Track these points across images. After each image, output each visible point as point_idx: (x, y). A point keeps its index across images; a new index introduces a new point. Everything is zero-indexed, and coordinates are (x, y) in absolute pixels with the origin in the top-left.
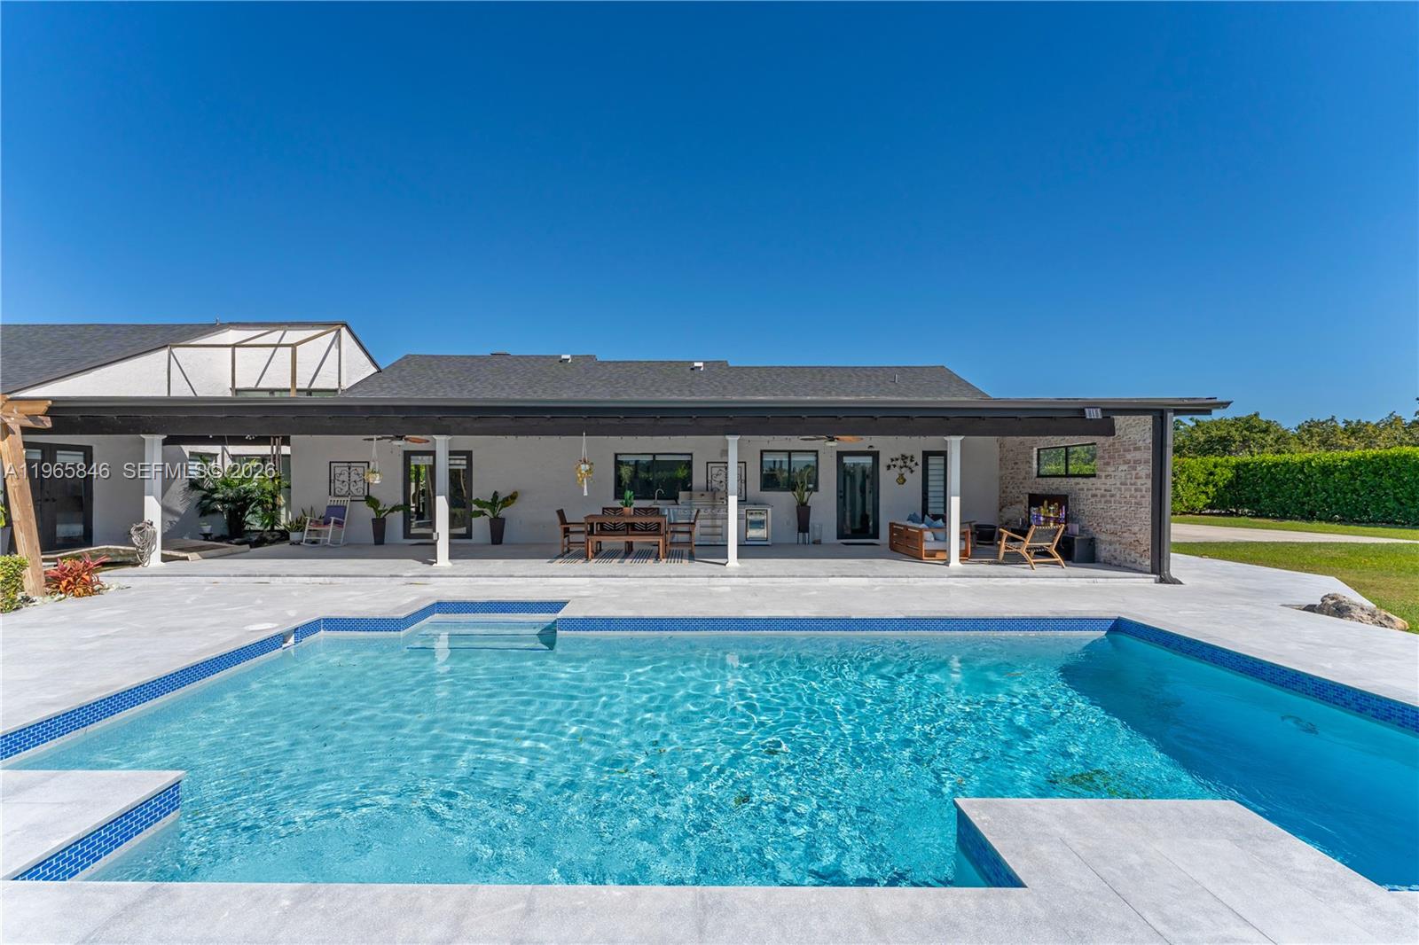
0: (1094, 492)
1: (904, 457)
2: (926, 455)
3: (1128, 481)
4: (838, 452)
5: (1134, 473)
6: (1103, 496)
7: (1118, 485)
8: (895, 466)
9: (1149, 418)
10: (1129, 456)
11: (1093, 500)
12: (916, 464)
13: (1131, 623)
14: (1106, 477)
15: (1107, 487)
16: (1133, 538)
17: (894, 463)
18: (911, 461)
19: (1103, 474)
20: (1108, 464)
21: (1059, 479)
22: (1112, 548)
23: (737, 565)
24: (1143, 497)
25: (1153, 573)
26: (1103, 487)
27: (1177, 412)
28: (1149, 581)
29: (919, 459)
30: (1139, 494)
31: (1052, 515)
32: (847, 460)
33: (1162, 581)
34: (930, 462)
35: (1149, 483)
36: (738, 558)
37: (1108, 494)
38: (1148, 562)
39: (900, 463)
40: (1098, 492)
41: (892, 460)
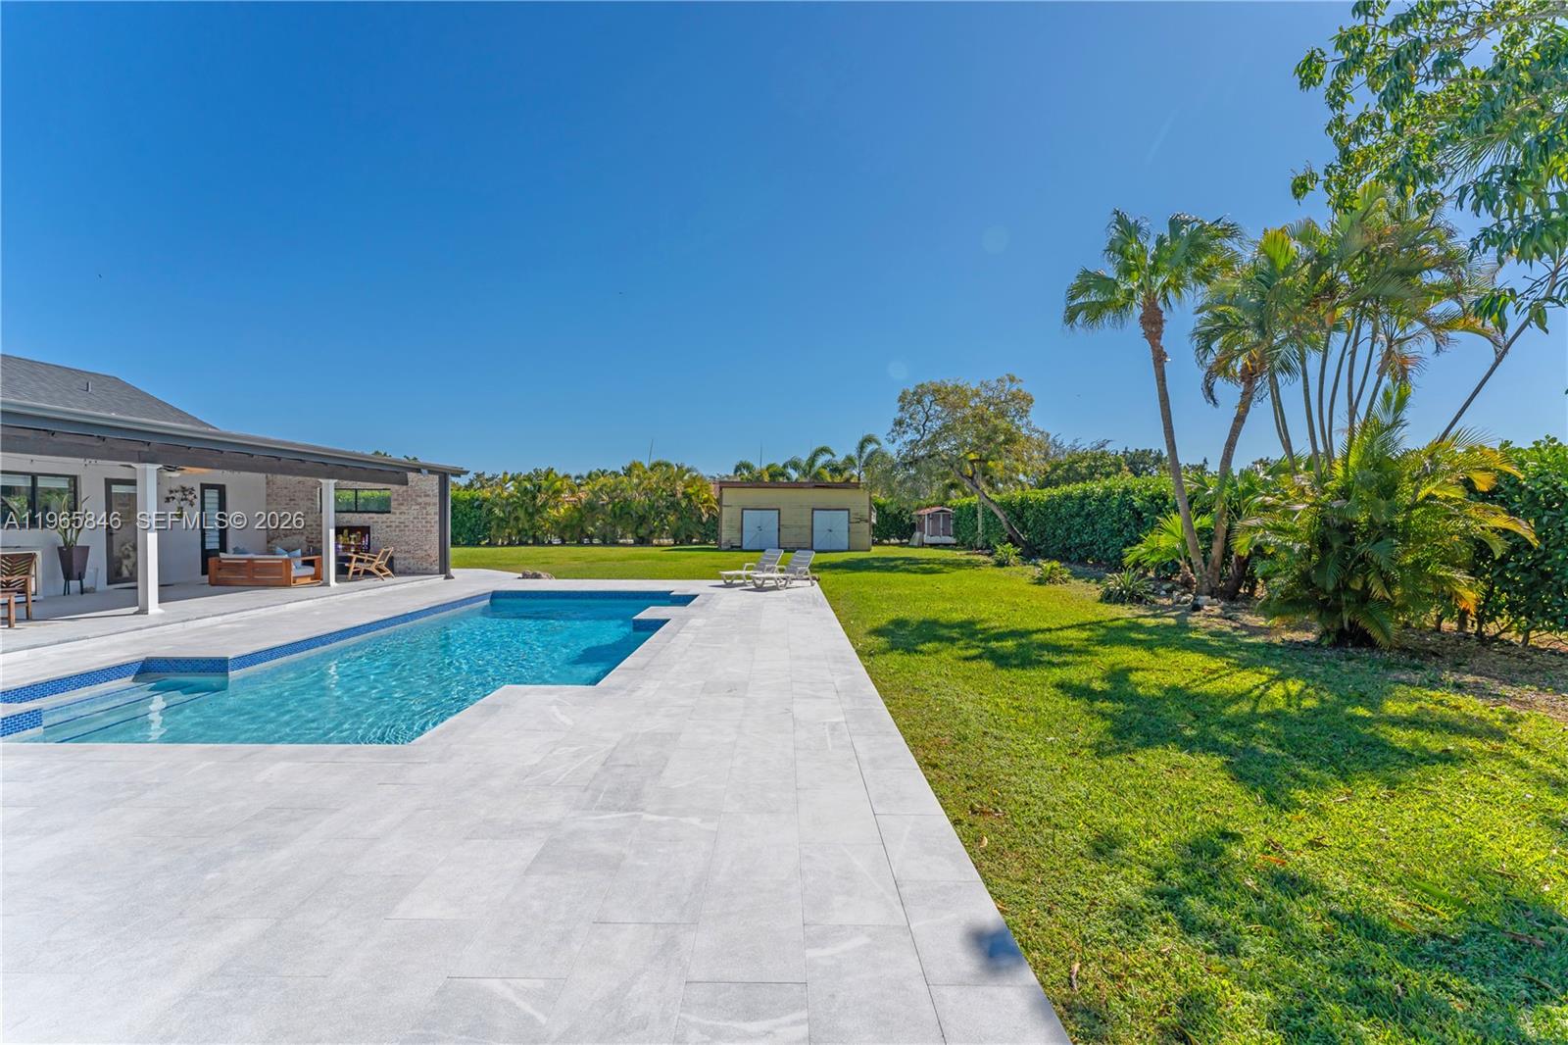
0: (389, 524)
1: (184, 489)
2: (204, 487)
3: (420, 517)
4: (106, 479)
5: (425, 511)
6: (397, 527)
7: (411, 519)
8: (173, 498)
9: (436, 477)
10: (420, 500)
11: (388, 529)
12: (195, 497)
13: (501, 592)
14: (401, 513)
15: (402, 520)
16: (424, 553)
17: (173, 495)
18: (191, 493)
19: (398, 512)
20: (402, 504)
21: (351, 514)
22: (406, 562)
23: (161, 611)
24: (432, 526)
25: (440, 574)
26: (398, 520)
27: (453, 475)
28: (440, 579)
29: (198, 493)
30: (429, 525)
31: (353, 543)
32: (116, 489)
33: (446, 578)
34: (206, 495)
35: (437, 518)
36: (159, 602)
37: (402, 525)
38: (437, 568)
39: (179, 495)
40: (393, 524)
41: (171, 492)
